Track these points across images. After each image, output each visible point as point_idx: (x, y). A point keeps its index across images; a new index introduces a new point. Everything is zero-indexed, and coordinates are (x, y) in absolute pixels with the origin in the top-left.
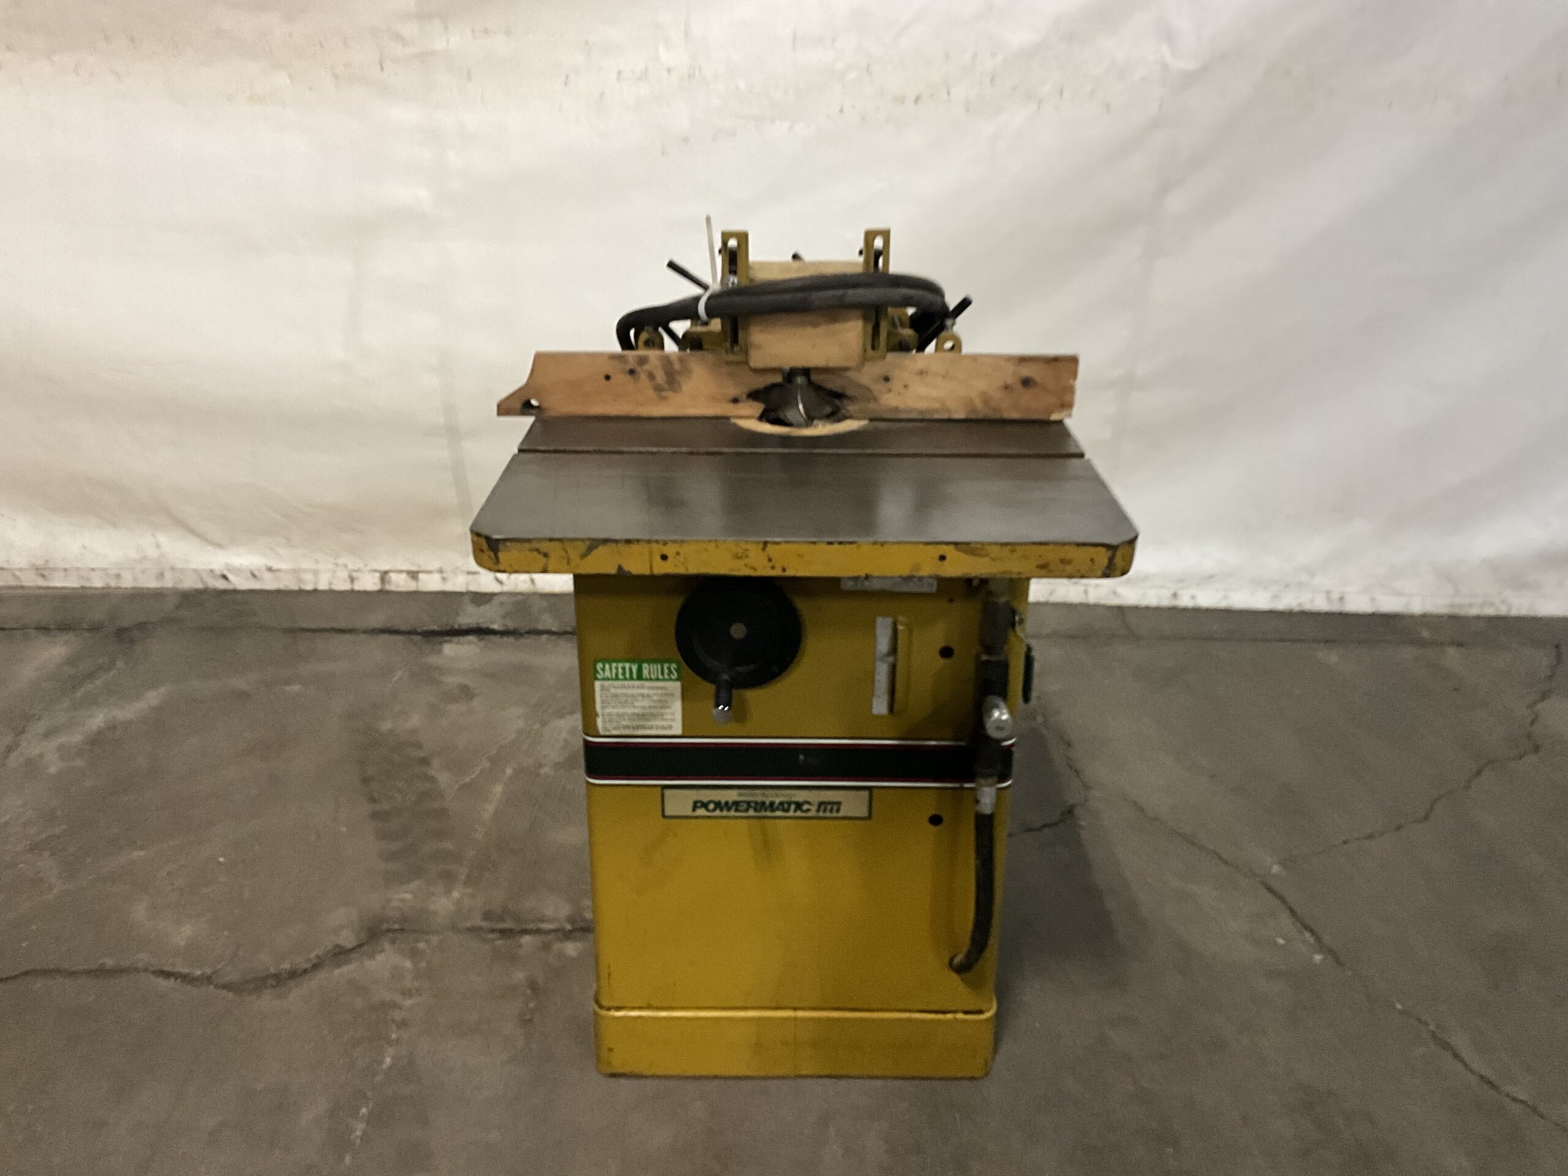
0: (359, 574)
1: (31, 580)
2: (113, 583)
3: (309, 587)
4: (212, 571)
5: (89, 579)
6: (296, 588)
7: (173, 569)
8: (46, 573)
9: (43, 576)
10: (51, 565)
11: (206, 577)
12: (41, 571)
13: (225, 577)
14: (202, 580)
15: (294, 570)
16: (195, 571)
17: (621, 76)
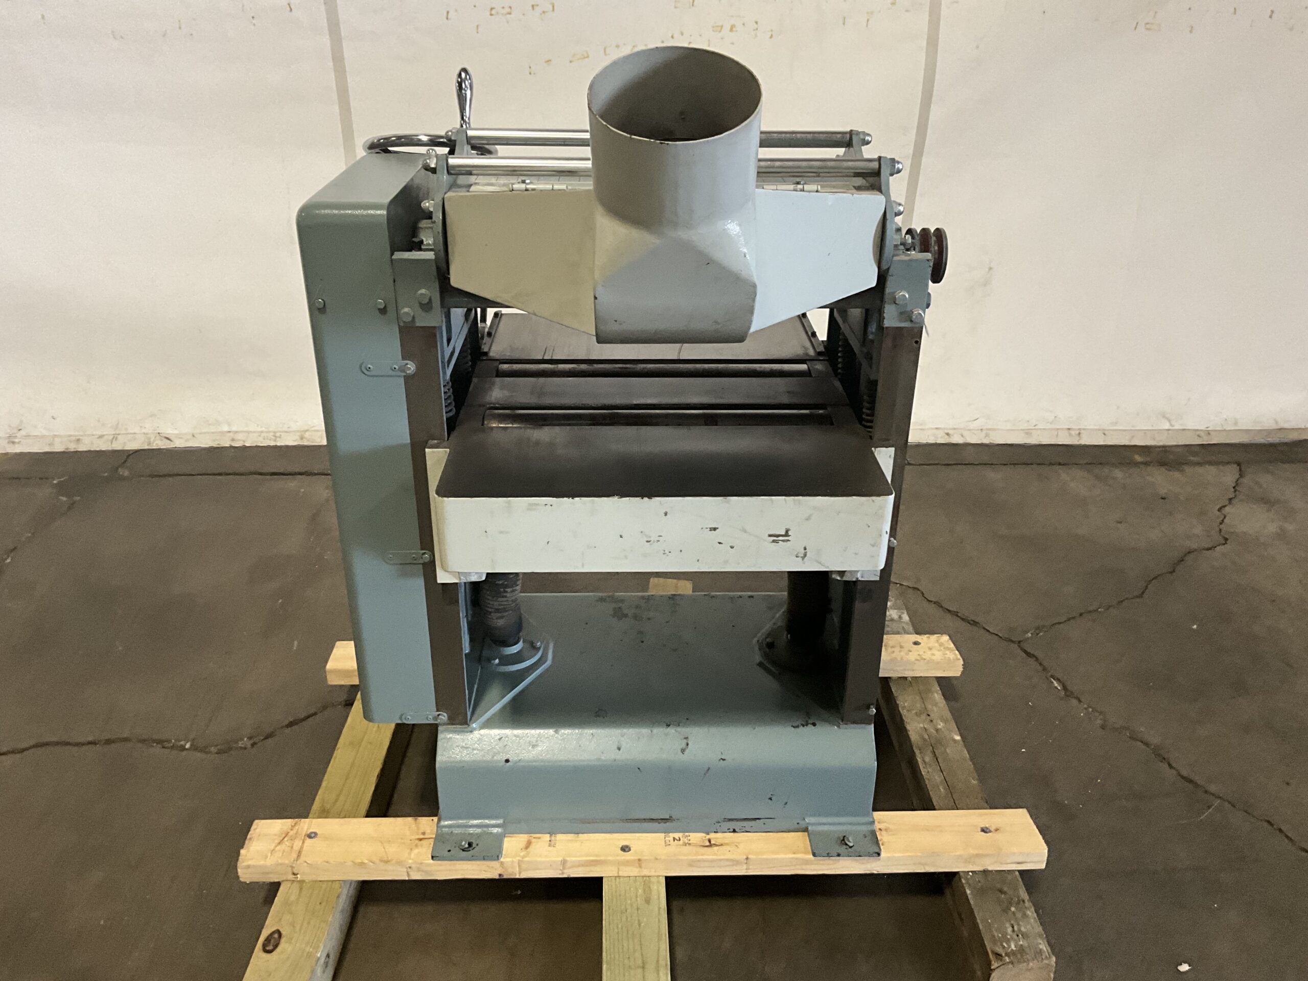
17: (493, 12)
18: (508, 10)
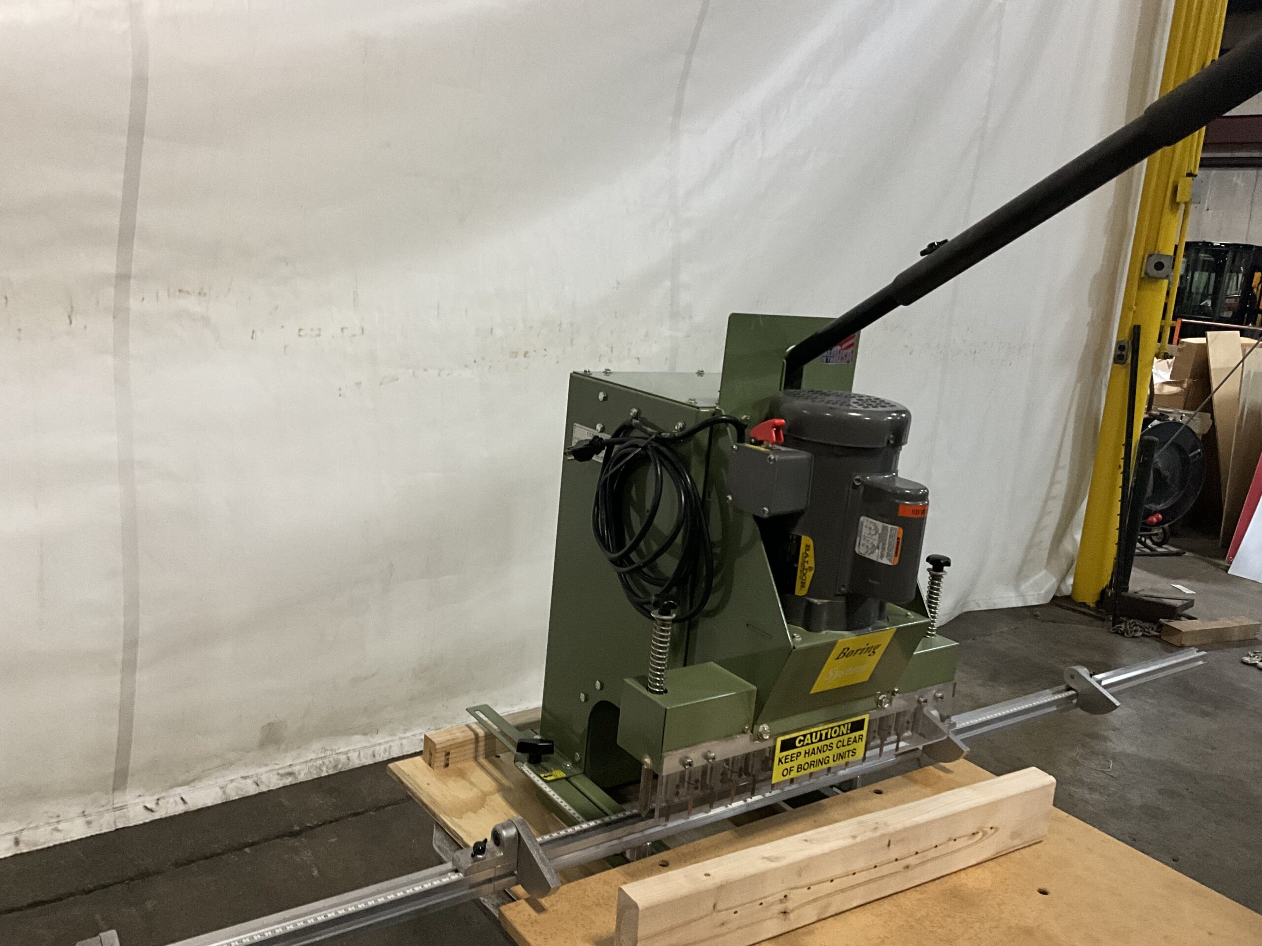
17: (302, 333)
18: (317, 332)
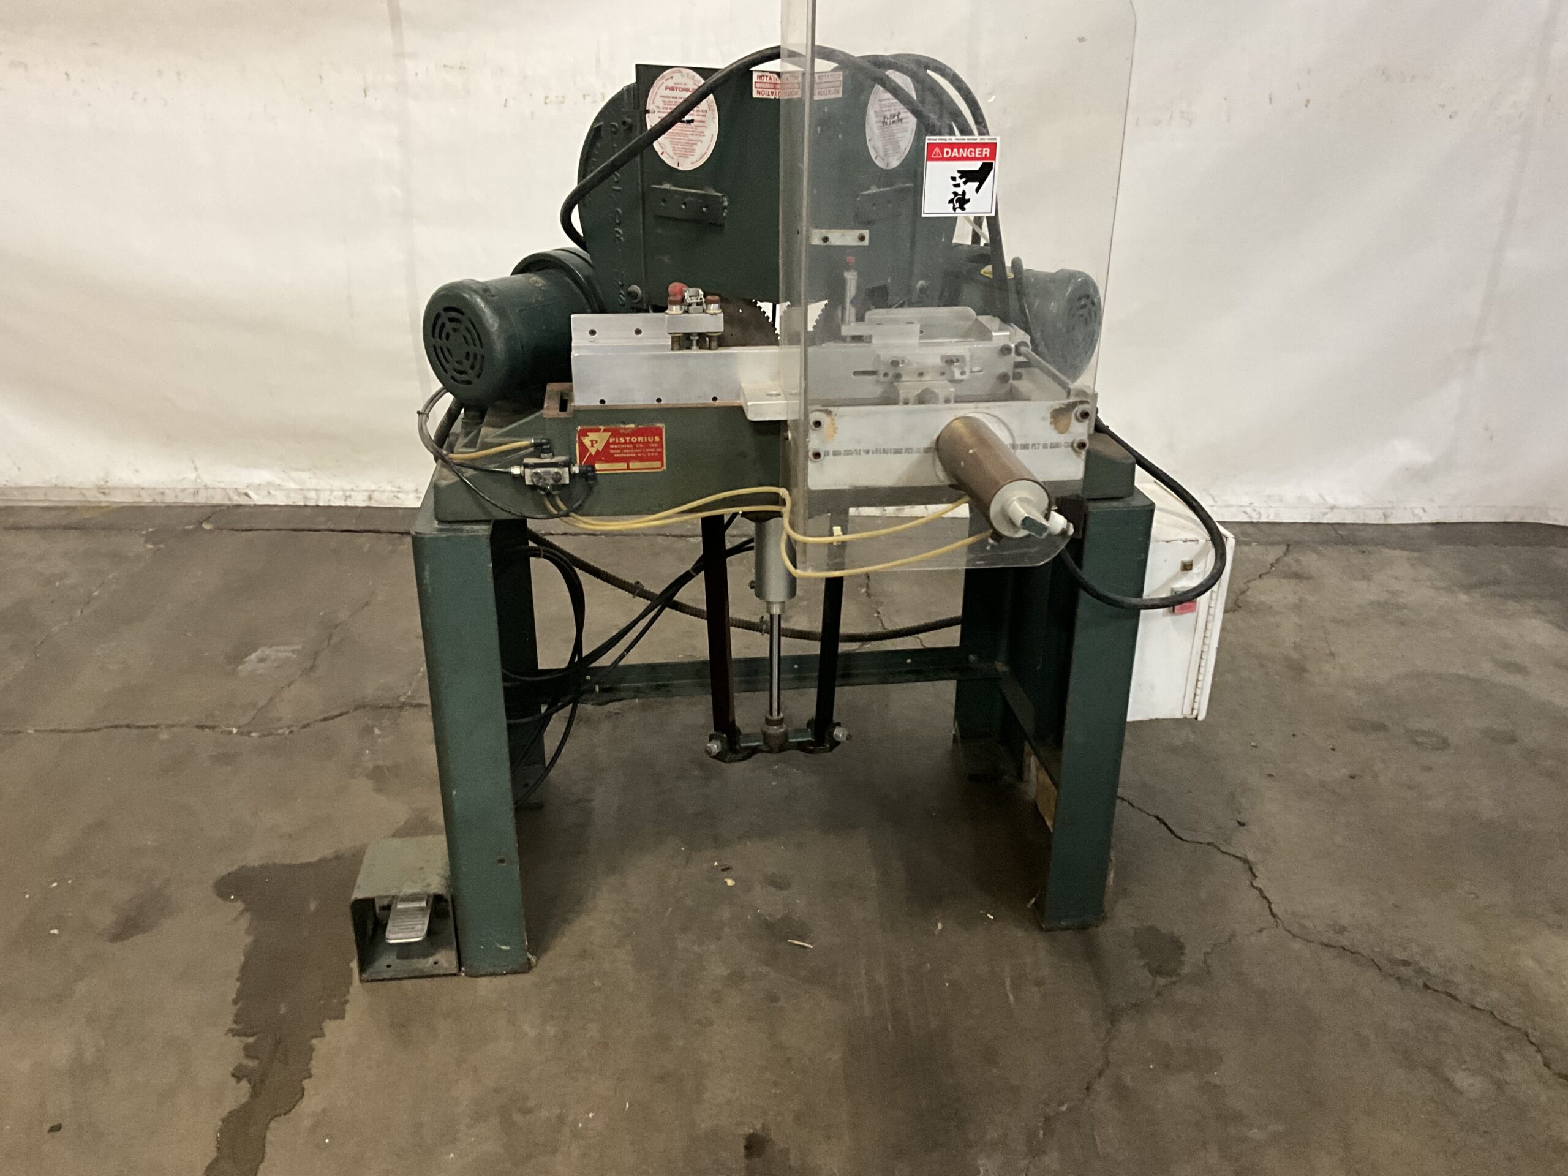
0: (353, 494)
1: (94, 497)
2: (158, 499)
3: (312, 503)
4: (236, 489)
5: (139, 496)
6: (302, 504)
7: (206, 487)
8: (106, 491)
9: (104, 493)
10: (110, 484)
11: (231, 494)
12: (103, 490)
13: (247, 495)
14: (230, 499)
15: (301, 489)
16: (224, 489)
